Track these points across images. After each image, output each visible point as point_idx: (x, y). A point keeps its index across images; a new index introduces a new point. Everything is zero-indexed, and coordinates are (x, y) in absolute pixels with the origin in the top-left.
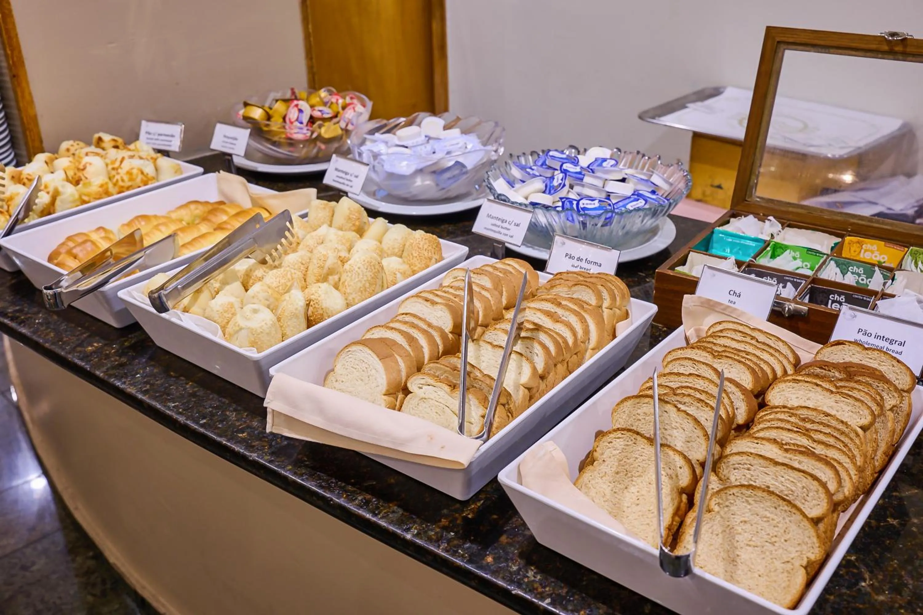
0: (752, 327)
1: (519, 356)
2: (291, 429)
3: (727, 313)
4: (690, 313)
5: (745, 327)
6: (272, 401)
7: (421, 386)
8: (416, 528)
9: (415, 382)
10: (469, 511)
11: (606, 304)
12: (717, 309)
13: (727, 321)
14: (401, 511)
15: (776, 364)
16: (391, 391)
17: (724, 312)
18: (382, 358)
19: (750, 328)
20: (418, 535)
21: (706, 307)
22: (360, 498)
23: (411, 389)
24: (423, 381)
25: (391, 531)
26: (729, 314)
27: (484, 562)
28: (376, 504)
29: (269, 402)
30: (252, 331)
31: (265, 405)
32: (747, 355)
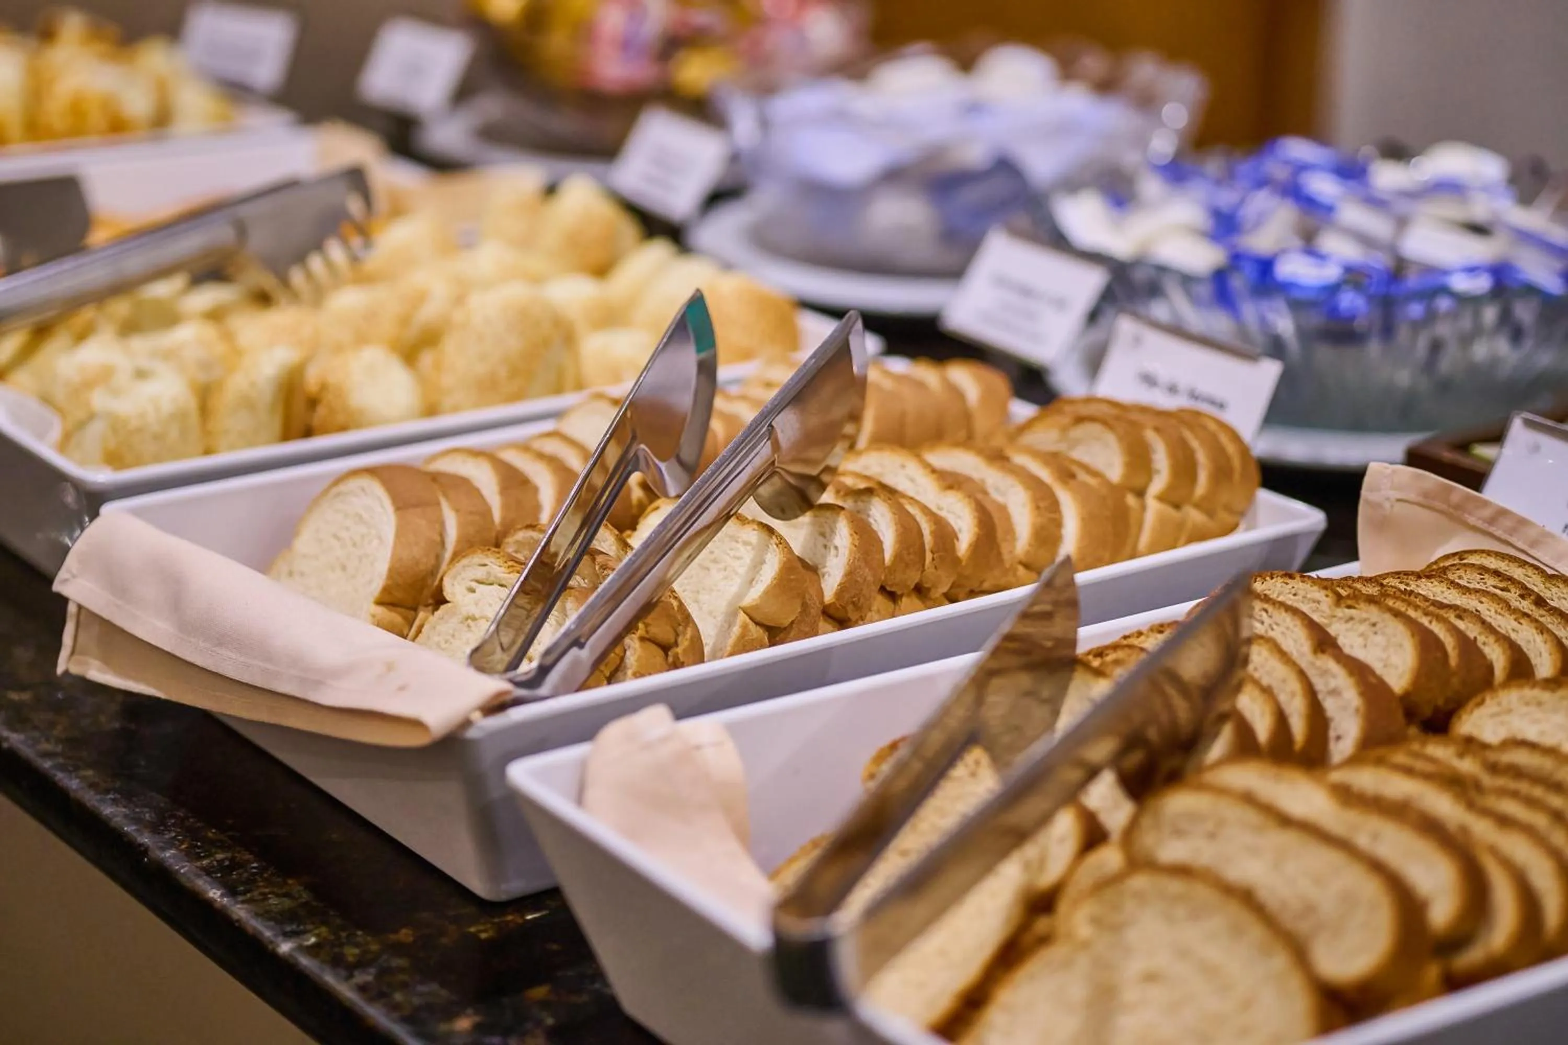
0: (1550, 572)
1: (764, 535)
2: (107, 662)
3: (1499, 533)
4: (1383, 524)
5: (1530, 572)
6: (74, 576)
7: (474, 585)
8: (317, 935)
9: (463, 575)
10: (489, 926)
11: (1158, 485)
12: (1472, 520)
13: (1483, 551)
14: (305, 896)
15: (1545, 655)
16: (398, 595)
17: (1492, 529)
18: (401, 505)
19: (1542, 572)
20: (312, 951)
21: (1441, 512)
22: (220, 856)
23: (448, 594)
24: (480, 573)
25: (250, 931)
26: (1505, 536)
27: (443, 1027)
28: (255, 874)
29: (66, 580)
30: (116, 424)
31: (57, 587)
32: (1459, 617)
